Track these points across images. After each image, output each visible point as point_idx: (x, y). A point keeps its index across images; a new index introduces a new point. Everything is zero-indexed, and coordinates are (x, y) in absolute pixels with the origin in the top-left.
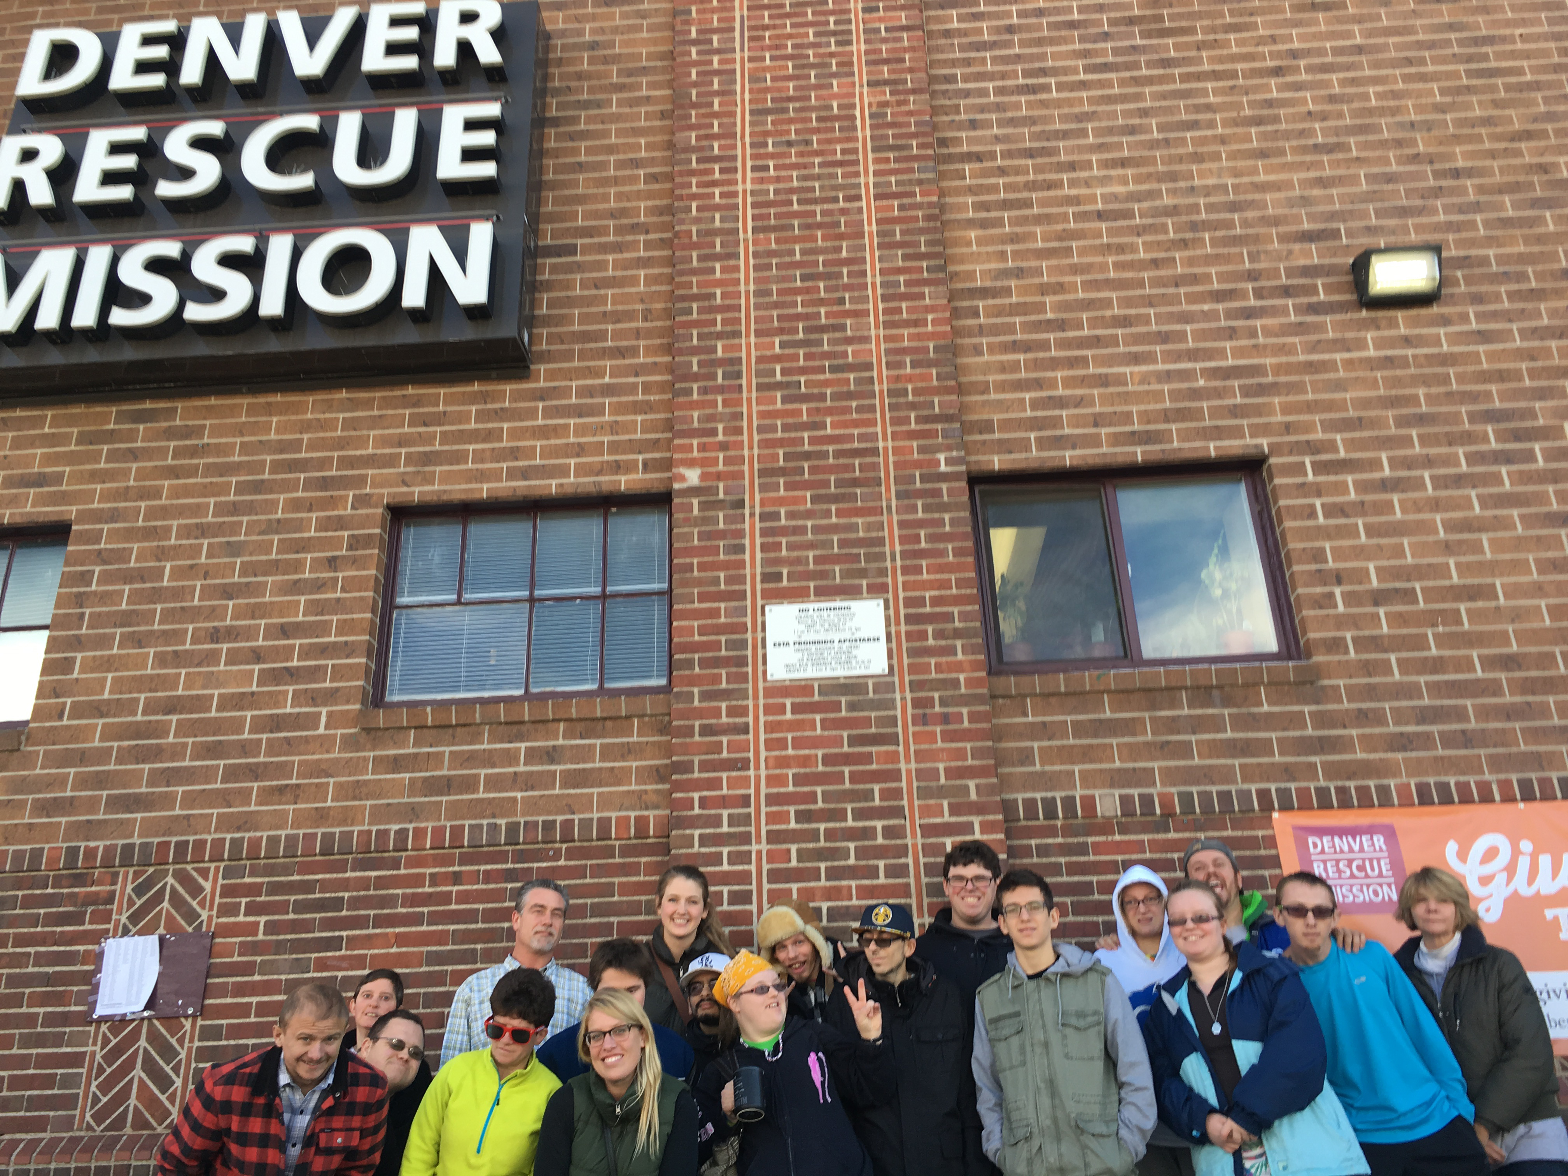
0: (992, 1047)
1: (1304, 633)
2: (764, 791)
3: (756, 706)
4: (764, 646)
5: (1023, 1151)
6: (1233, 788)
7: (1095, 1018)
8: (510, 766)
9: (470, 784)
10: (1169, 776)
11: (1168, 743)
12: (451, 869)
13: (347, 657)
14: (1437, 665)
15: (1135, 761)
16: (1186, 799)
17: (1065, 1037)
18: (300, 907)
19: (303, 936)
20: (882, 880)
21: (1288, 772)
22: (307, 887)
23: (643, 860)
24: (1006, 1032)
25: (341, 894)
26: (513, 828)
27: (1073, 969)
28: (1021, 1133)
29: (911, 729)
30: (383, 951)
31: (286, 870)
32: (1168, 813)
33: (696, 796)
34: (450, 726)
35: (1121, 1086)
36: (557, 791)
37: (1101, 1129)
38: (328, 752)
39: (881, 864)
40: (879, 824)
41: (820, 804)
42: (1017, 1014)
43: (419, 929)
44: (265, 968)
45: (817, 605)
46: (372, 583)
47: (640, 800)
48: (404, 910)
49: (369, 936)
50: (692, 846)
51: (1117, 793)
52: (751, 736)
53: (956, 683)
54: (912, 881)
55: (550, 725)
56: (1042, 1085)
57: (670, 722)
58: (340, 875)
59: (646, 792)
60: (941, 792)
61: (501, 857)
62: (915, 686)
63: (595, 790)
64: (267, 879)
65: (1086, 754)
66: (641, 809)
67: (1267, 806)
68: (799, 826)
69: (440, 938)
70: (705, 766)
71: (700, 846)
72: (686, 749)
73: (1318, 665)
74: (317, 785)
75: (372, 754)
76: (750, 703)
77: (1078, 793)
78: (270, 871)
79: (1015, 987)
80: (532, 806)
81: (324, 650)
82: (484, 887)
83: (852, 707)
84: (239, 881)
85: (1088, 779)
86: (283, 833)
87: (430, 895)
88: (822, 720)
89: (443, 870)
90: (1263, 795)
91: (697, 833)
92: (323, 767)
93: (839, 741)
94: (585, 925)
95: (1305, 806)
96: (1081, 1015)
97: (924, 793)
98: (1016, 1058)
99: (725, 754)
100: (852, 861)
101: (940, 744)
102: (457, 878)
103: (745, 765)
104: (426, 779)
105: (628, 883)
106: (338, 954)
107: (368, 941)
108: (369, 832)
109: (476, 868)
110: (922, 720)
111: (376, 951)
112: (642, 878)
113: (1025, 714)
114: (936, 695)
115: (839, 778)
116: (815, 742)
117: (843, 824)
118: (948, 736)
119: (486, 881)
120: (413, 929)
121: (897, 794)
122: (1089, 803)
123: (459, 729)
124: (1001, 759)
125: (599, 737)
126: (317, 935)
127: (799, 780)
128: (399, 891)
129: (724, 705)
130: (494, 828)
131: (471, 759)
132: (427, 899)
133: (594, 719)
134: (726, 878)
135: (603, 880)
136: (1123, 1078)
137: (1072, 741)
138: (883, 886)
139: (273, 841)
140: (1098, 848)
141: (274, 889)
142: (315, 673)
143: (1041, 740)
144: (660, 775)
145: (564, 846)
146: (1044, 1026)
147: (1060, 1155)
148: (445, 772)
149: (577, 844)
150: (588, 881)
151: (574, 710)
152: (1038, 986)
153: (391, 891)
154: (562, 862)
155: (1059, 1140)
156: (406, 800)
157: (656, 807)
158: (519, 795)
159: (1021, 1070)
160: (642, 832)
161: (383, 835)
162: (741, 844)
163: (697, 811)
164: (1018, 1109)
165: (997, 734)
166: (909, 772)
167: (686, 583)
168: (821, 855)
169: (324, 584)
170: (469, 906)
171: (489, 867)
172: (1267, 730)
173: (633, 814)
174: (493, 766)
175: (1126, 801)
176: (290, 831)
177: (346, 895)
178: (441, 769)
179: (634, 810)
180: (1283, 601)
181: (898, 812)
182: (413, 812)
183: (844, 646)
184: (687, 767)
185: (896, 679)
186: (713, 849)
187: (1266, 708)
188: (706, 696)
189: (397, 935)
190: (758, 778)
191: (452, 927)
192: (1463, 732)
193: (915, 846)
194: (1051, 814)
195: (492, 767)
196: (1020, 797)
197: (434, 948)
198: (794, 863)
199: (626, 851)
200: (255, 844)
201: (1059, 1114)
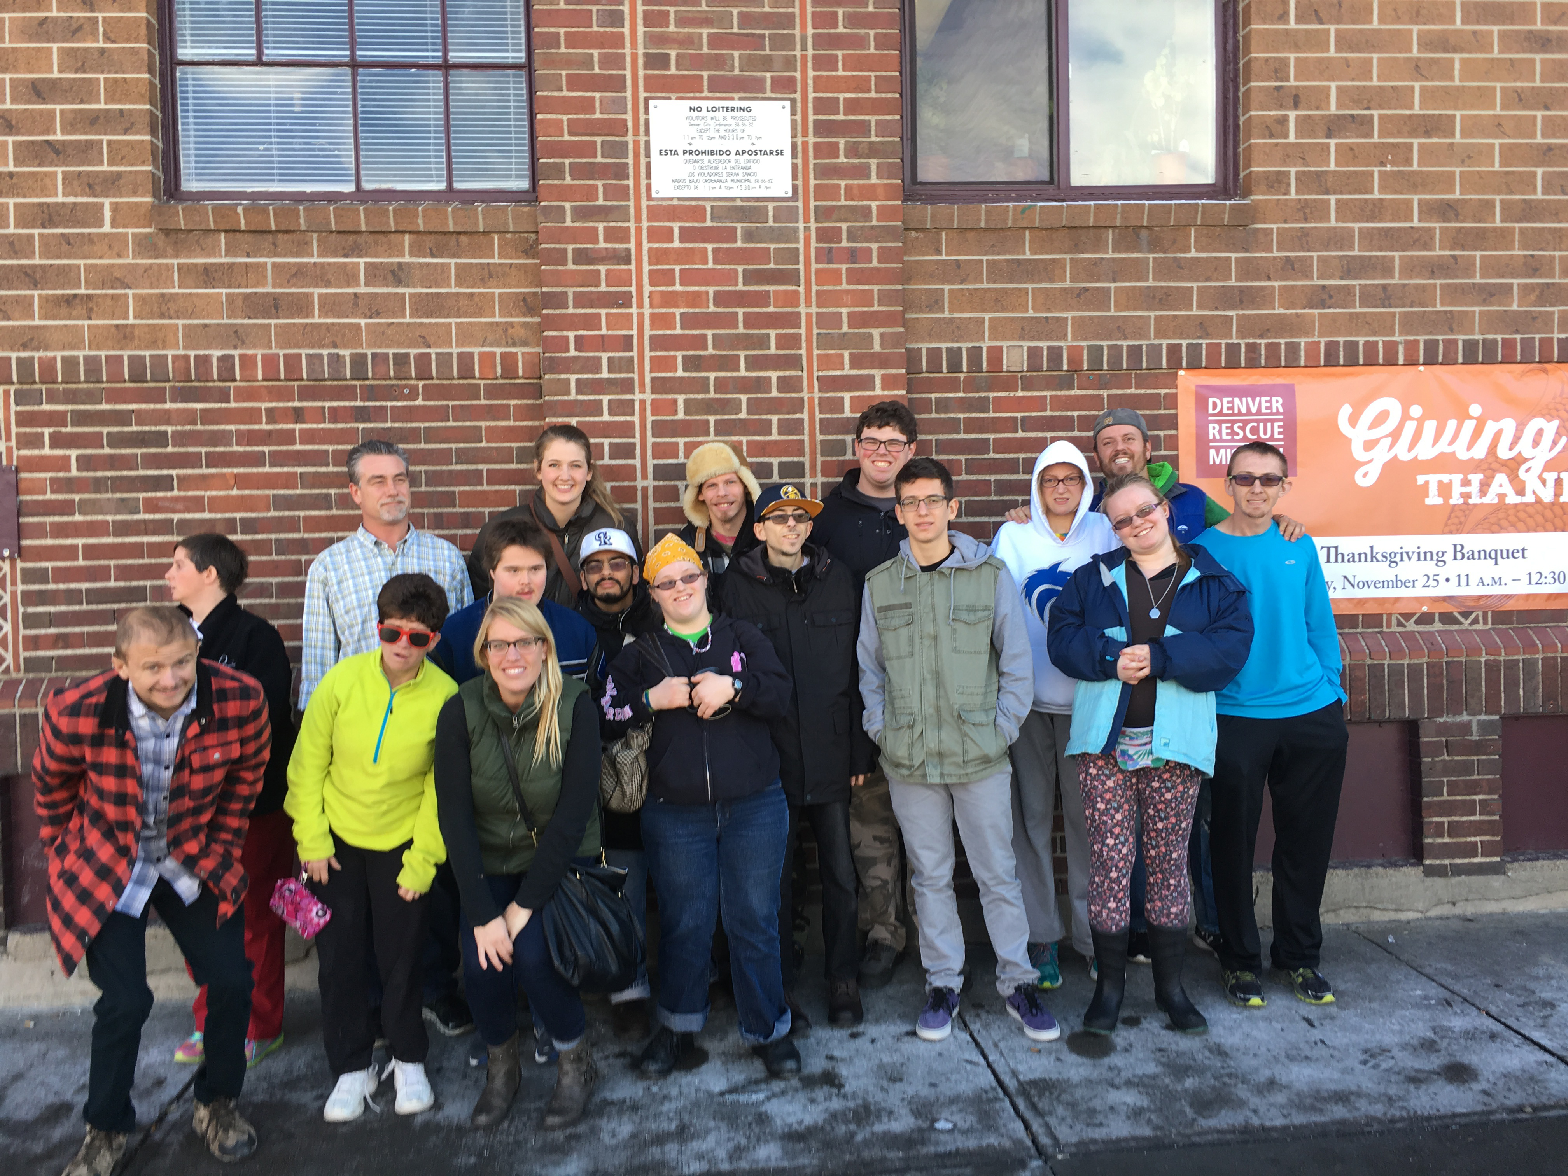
0: (880, 636)
1: (1248, 165)
2: (648, 332)
3: (639, 230)
4: (648, 155)
5: (905, 737)
6: (1144, 343)
7: (986, 613)
8: (349, 286)
9: (302, 306)
10: (1083, 328)
11: (1086, 290)
12: (290, 404)
13: (126, 132)
14: (1375, 210)
15: (1049, 310)
16: (1096, 353)
17: (954, 631)
18: (116, 441)
19: (125, 473)
20: (775, 436)
21: (1203, 327)
22: (122, 418)
23: (513, 402)
24: (896, 622)
25: (163, 428)
26: (359, 361)
27: (967, 565)
28: (904, 720)
29: (814, 266)
30: (222, 493)
31: (91, 397)
32: (1076, 368)
33: (571, 335)
34: (270, 232)
35: (1000, 674)
36: (408, 320)
37: (980, 717)
38: (119, 256)
39: (775, 418)
40: (774, 375)
41: (711, 351)
42: (908, 606)
43: (260, 470)
44: (85, 507)
45: (711, 104)
46: (143, 31)
47: (504, 334)
48: (241, 449)
49: (204, 477)
50: (568, 393)
51: (1026, 344)
52: (633, 267)
53: (866, 213)
54: (806, 438)
55: (392, 236)
56: (928, 677)
57: (537, 242)
58: (159, 406)
59: (512, 324)
60: (843, 341)
61: (347, 393)
62: (822, 214)
63: (453, 320)
64: (70, 407)
65: (999, 301)
66: (507, 345)
67: (1175, 363)
68: (686, 374)
69: (288, 481)
70: (581, 300)
71: (577, 393)
72: (559, 279)
73: (1256, 204)
74: (113, 297)
75: (175, 262)
76: (632, 225)
77: (986, 344)
78: (71, 397)
79: (908, 579)
80: (379, 335)
81: (94, 121)
82: (332, 426)
83: (749, 236)
84: (36, 408)
85: (998, 329)
86: (81, 354)
87: (270, 433)
88: (715, 250)
89: (281, 405)
90: (1174, 350)
91: (573, 377)
92: (117, 274)
93: (731, 278)
94: (451, 472)
95: (1213, 365)
96: (972, 609)
97: (824, 341)
98: (904, 649)
99: (603, 287)
100: (743, 415)
101: (845, 286)
102: (298, 415)
103: (625, 300)
104: (247, 296)
105: (496, 427)
106: (169, 494)
107: (203, 482)
108: (187, 357)
109: (319, 404)
110: (826, 256)
111: (214, 493)
112: (511, 423)
113: (938, 252)
114: (844, 226)
115: (731, 320)
116: (707, 277)
117: (735, 374)
118: (855, 277)
119: (334, 420)
120: (255, 470)
121: (793, 341)
122: (996, 355)
123: (280, 235)
124: (907, 301)
125: (453, 256)
126: (142, 472)
127: (688, 321)
128: (232, 427)
129: (601, 226)
130: (336, 359)
131: (299, 274)
132: (266, 437)
133: (445, 233)
134: (606, 430)
135: (468, 424)
136: (1005, 669)
137: (985, 286)
138: (776, 442)
139: (70, 364)
140: (999, 404)
141: (81, 418)
142: (87, 151)
143: (953, 282)
144: (529, 304)
145: (421, 383)
146: (934, 620)
147: (941, 742)
148: (269, 289)
149: (435, 382)
150: (451, 423)
151: (420, 221)
152: (932, 579)
153: (222, 427)
154: (419, 402)
155: (940, 728)
156: (226, 321)
157: (525, 344)
158: (363, 322)
159: (908, 662)
160: (509, 369)
161: (203, 361)
162: (623, 392)
163: (573, 353)
164: (903, 697)
165: (906, 275)
166: (809, 315)
167: (551, 62)
168: (709, 407)
169: (79, 28)
170: (316, 447)
171: (335, 404)
172: (1189, 280)
173: (498, 351)
174: (328, 284)
175: (1034, 353)
176: (88, 352)
177: (170, 429)
178: (264, 285)
179: (499, 346)
180: (1231, 121)
181: (794, 362)
182: (237, 336)
183: (740, 158)
184: (559, 300)
185: (800, 204)
186: (591, 397)
187: (1193, 254)
188: (580, 214)
189: (236, 476)
190: (641, 316)
191: (299, 470)
192: (1385, 287)
193: (811, 400)
194: (955, 367)
195: (326, 286)
196: (924, 346)
197: (282, 492)
198: (681, 415)
199: (491, 392)
200: (48, 367)
201: (942, 703)
